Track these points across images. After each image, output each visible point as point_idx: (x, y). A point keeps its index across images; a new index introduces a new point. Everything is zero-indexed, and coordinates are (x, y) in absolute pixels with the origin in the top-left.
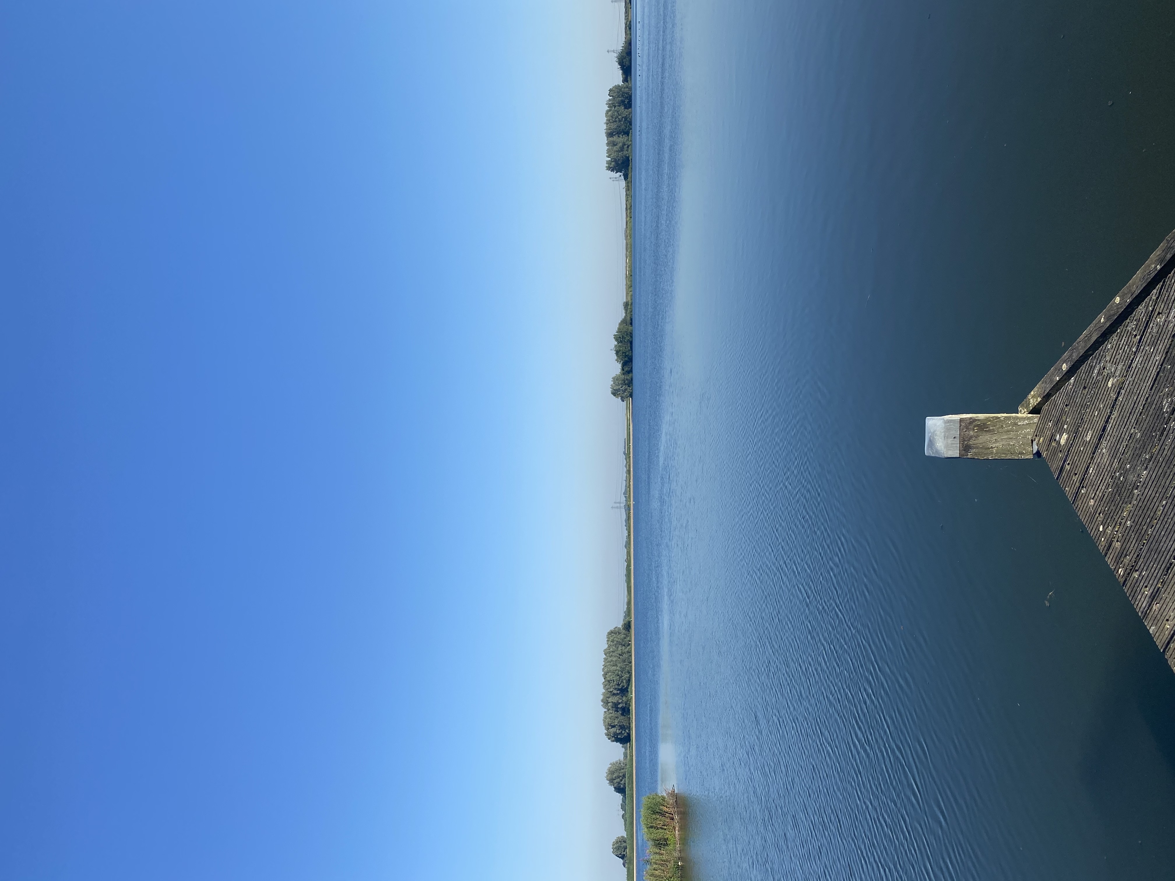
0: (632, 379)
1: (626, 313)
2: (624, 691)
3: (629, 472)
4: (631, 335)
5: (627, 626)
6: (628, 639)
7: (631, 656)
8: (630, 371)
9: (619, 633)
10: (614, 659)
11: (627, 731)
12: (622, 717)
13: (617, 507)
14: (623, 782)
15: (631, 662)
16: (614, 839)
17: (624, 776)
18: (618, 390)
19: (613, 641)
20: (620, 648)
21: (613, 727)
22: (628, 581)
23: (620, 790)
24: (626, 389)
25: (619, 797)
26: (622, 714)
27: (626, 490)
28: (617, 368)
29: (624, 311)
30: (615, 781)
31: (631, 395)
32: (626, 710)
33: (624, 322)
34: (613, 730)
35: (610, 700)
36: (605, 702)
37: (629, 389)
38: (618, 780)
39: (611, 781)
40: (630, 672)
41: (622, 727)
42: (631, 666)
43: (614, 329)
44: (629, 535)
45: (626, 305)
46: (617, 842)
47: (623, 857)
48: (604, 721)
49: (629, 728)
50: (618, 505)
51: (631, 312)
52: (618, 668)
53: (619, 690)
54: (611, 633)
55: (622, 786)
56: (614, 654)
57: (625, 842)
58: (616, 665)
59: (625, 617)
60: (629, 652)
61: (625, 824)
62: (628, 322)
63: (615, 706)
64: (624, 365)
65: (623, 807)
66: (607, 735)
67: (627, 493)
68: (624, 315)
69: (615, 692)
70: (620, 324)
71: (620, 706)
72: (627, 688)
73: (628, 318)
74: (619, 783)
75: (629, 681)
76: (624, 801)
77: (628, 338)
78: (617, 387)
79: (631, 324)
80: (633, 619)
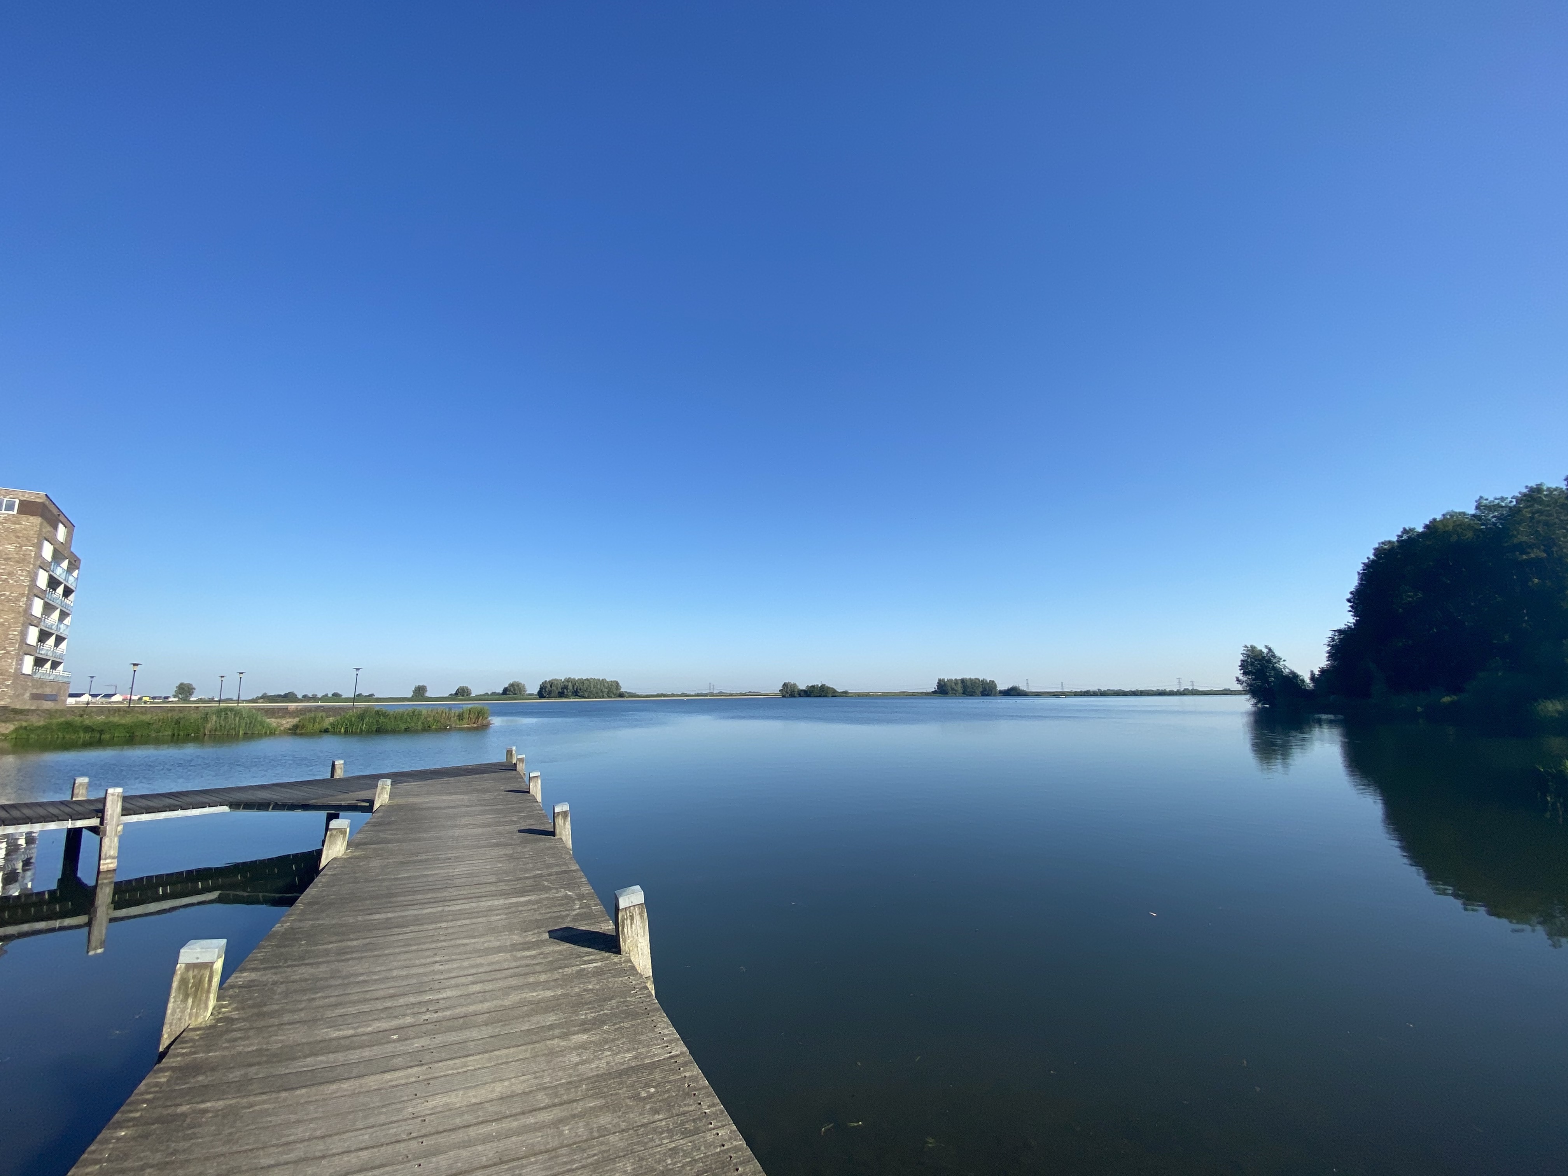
0: (795, 697)
1: (840, 693)
2: (576, 693)
3: (731, 695)
4: (826, 696)
5: (621, 695)
6: (613, 696)
7: (601, 698)
8: (800, 696)
9: (617, 689)
10: (599, 686)
11: (547, 696)
12: (557, 692)
13: (710, 687)
14: (510, 693)
15: (596, 698)
16: (470, 687)
17: (515, 694)
18: (787, 687)
19: (612, 685)
20: (606, 690)
21: (551, 686)
22: (658, 696)
23: (505, 691)
24: (788, 693)
25: (500, 690)
26: (559, 692)
27: (724, 693)
28: (802, 687)
29: (842, 691)
30: (512, 688)
31: (783, 697)
32: (562, 695)
33: (834, 691)
34: (549, 686)
35: (570, 683)
36: (568, 680)
37: (788, 695)
38: (512, 690)
39: (512, 685)
40: (589, 697)
41: (550, 692)
42: (593, 698)
43: (829, 684)
44: (692, 696)
45: (846, 693)
46: (468, 690)
47: (456, 694)
48: (555, 680)
49: (549, 697)
50: (712, 688)
51: (841, 696)
52: (592, 689)
53: (577, 690)
54: (617, 683)
55: (508, 693)
56: (602, 686)
57: (467, 695)
58: (594, 688)
59: (628, 693)
60: (603, 697)
61: (481, 695)
62: (834, 694)
63: (566, 687)
64: (804, 691)
65: (493, 694)
66: (546, 681)
67: (721, 694)
68: (839, 691)
69: (575, 687)
70: (833, 688)
71: (565, 691)
72: (578, 696)
73: (836, 694)
74: (510, 691)
75: (583, 697)
76: (498, 694)
77: (823, 694)
78: (789, 687)
79: (833, 696)
80: (626, 699)
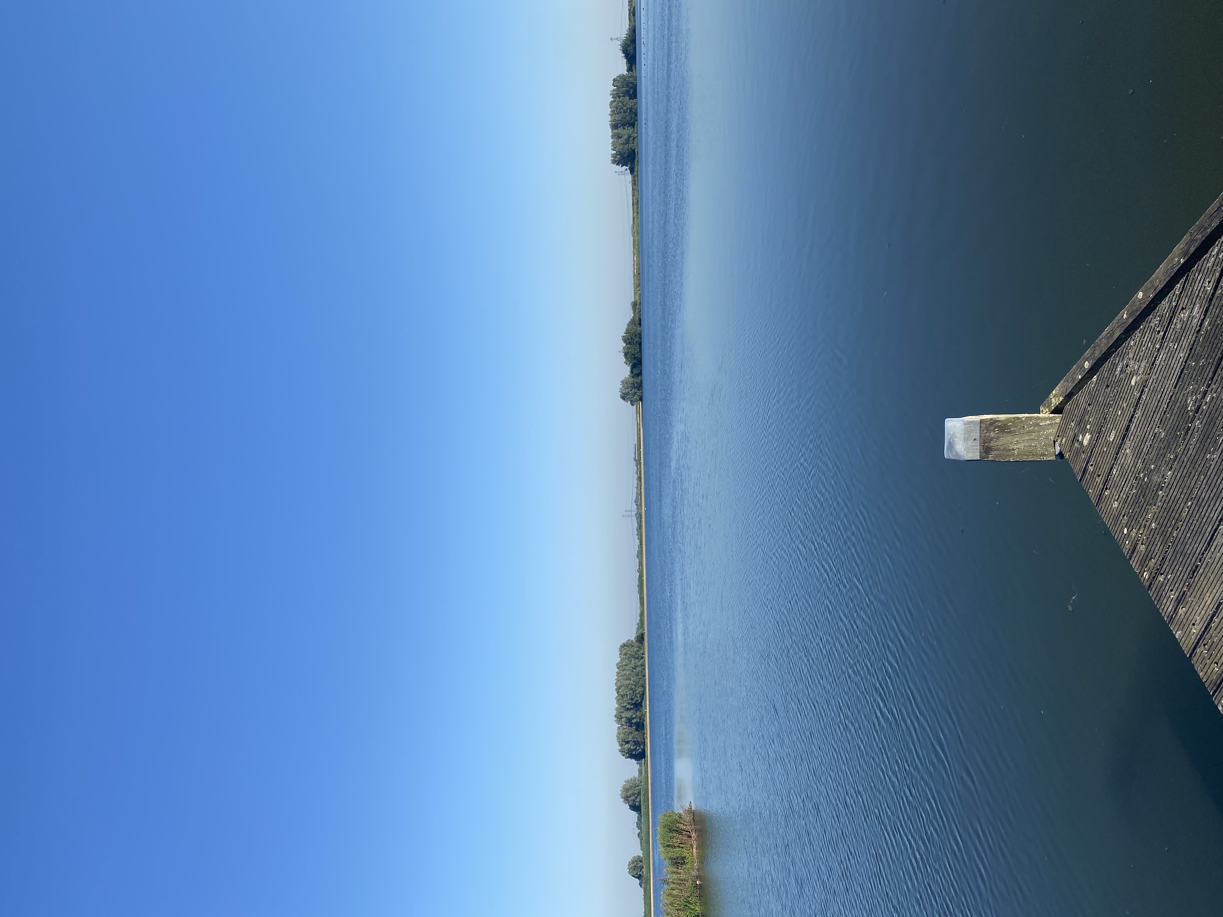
0: (641, 382)
1: (634, 313)
2: (638, 705)
3: (639, 478)
4: (640, 336)
5: (640, 639)
6: (642, 651)
7: (644, 669)
8: (640, 374)
9: (632, 646)
10: (627, 673)
11: (642, 747)
12: (636, 733)
13: (628, 516)
14: (638, 800)
15: (644, 676)
16: (630, 859)
17: (639, 793)
18: (628, 394)
19: (625, 654)
20: (633, 662)
21: (627, 742)
22: (641, 592)
23: (635, 808)
24: (635, 393)
25: (634, 815)
26: (637, 730)
27: (637, 497)
28: (625, 371)
29: (632, 311)
30: (630, 799)
31: (641, 399)
32: (640, 725)
33: (632, 322)
34: (627, 746)
35: (623, 715)
36: (619, 718)
37: (639, 393)
38: (633, 798)
39: (626, 799)
40: (643, 686)
41: (636, 743)
42: (645, 680)
43: (622, 330)
44: (641, 544)
45: (634, 305)
46: (633, 862)
47: (639, 877)
48: (618, 738)
49: (644, 743)
50: (629, 513)
51: (640, 312)
52: (632, 682)
53: (632, 704)
54: (624, 646)
55: (637, 804)
56: (627, 668)
57: (641, 861)
58: (630, 679)
59: (638, 629)
60: (643, 665)
61: (641, 843)
62: (637, 322)
63: (629, 721)
64: (633, 367)
65: (639, 826)
66: (621, 751)
67: (638, 502)
68: (632, 315)
69: (629, 706)
70: (628, 325)
71: (634, 721)
72: (641, 702)
73: (637, 319)
74: (634, 801)
75: (643, 695)
76: (639, 819)
77: (637, 339)
78: (627, 391)
79: (640, 324)
80: (646, 631)
